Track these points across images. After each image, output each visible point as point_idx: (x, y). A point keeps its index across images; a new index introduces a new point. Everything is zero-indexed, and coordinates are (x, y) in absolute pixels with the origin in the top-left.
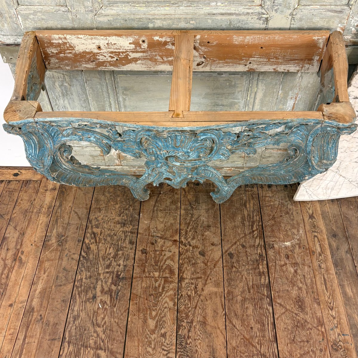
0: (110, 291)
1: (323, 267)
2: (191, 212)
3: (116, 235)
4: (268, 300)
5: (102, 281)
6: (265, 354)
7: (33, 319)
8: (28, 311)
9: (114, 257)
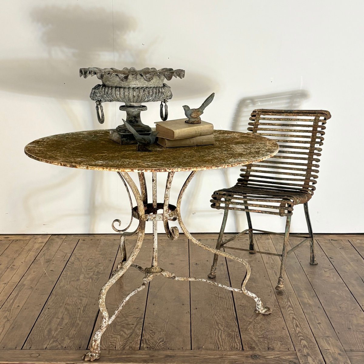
0: (91, 278)
1: (274, 267)
2: (164, 250)
3: (97, 258)
4: (227, 279)
5: (85, 274)
6: (222, 297)
7: (24, 288)
8: (20, 285)
9: (96, 266)
